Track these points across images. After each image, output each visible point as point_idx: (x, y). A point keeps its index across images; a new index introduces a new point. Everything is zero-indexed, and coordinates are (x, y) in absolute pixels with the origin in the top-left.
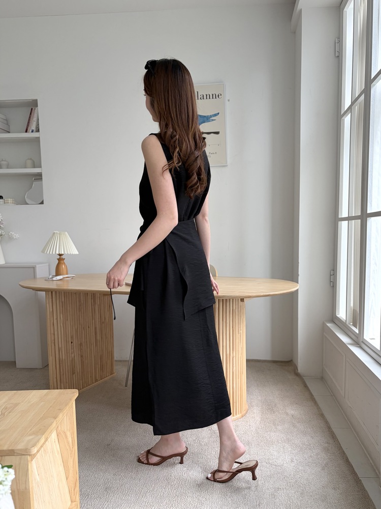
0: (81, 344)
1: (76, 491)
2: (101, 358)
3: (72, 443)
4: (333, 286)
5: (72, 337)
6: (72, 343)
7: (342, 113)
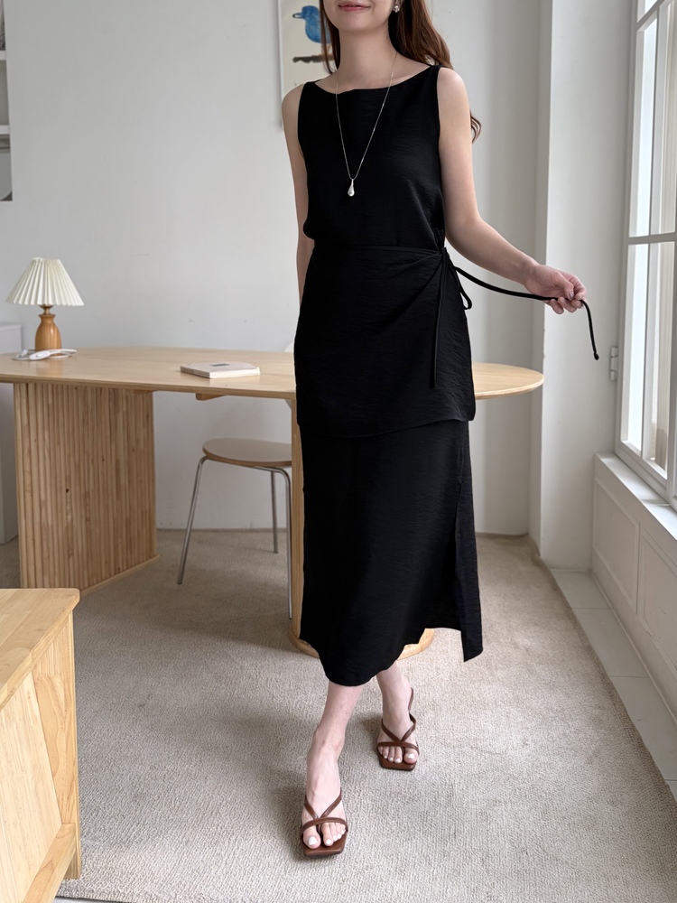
0: (86, 495)
1: (72, 800)
2: (128, 523)
3: (66, 700)
4: (616, 380)
5: (68, 480)
6: (67, 491)
7: (640, 17)
